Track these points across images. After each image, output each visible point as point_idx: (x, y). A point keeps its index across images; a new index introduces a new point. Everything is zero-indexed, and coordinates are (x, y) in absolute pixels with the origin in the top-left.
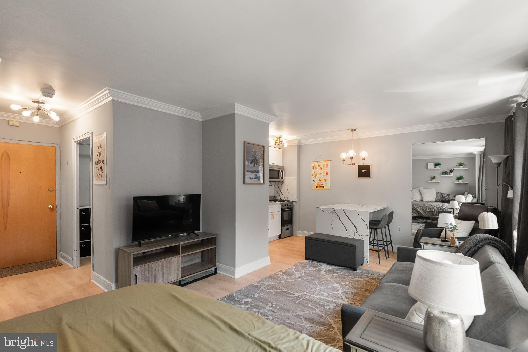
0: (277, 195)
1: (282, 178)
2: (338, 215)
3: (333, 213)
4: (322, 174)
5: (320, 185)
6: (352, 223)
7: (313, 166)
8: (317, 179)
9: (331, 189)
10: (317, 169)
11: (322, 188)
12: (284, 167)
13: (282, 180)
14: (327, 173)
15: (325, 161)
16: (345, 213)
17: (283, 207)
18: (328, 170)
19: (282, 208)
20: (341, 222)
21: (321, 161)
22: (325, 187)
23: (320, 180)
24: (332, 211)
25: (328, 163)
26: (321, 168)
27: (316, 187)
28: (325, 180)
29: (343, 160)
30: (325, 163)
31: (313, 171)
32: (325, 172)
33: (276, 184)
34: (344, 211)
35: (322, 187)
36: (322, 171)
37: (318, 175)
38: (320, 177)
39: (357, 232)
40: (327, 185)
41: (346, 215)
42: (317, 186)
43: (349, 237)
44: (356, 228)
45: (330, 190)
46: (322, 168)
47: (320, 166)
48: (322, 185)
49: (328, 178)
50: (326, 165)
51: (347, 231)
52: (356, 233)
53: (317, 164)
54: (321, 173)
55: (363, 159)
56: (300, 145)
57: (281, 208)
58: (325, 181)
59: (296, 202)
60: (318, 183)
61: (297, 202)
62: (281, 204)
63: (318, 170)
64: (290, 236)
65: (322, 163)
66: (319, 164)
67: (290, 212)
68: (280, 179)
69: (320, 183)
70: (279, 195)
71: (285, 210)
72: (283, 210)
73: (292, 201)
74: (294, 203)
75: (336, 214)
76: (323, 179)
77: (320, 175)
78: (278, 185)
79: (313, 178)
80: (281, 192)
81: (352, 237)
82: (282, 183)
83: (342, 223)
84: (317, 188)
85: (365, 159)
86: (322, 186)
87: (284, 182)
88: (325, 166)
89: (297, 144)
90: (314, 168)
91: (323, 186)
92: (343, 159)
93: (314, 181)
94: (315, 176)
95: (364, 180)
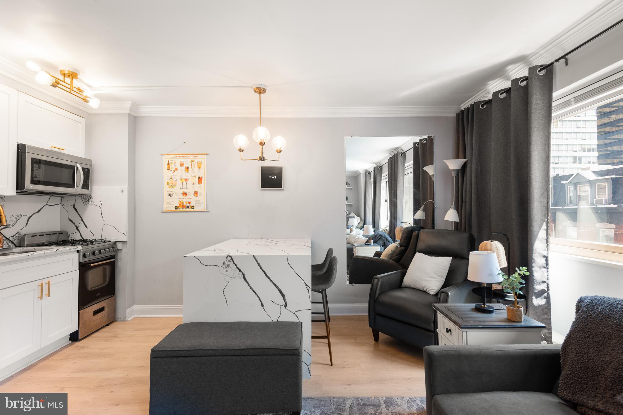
0: (70, 228)
1: (86, 185)
2: (240, 271)
3: (228, 265)
4: (190, 182)
5: (185, 203)
6: (275, 285)
7: (169, 163)
8: (178, 191)
9: (208, 211)
10: (176, 169)
11: (190, 210)
12: (90, 161)
13: (85, 192)
14: (200, 180)
15: (196, 155)
16: (259, 265)
17: (86, 259)
18: (202, 173)
19: (81, 261)
20: (249, 285)
21: (186, 155)
22: (196, 209)
23: (185, 194)
24: (227, 263)
25: (201, 158)
26: (187, 168)
27: (176, 208)
28: (196, 193)
29: (240, 150)
30: (196, 160)
31: (167, 174)
32: (195, 176)
33: (69, 202)
34: (256, 260)
35: (188, 207)
36: (189, 175)
37: (179, 182)
38: (185, 186)
39: (286, 306)
40: (200, 203)
41: (261, 268)
42: (178, 205)
43: (268, 320)
44: (283, 296)
45: (206, 213)
46: (190, 168)
47: (186, 165)
48: (189, 203)
49: (202, 189)
50: (198, 163)
51: (262, 305)
52: (283, 307)
53: (178, 160)
54: (187, 178)
55: (278, 152)
56: (135, 117)
57: (80, 263)
58: (196, 195)
59: (124, 242)
60: (181, 200)
61: (128, 243)
62: (78, 251)
63: (181, 173)
64: (108, 325)
65: (189, 160)
66: (183, 160)
67: (108, 268)
68: (78, 189)
69: (185, 200)
70: (77, 228)
71: (92, 265)
72: (84, 268)
73: (113, 241)
74: (119, 246)
75: (237, 268)
76: (190, 191)
77: (185, 183)
78: (74, 205)
79: (167, 189)
80: (82, 220)
81: (275, 320)
82: (87, 199)
83: (251, 288)
84: (178, 210)
85: (281, 151)
86: (188, 205)
87: (93, 196)
88: (196, 165)
89: (128, 111)
90: (169, 167)
91: (191, 205)
92: (239, 148)
93: (170, 195)
94: (172, 185)
95: (272, 193)
